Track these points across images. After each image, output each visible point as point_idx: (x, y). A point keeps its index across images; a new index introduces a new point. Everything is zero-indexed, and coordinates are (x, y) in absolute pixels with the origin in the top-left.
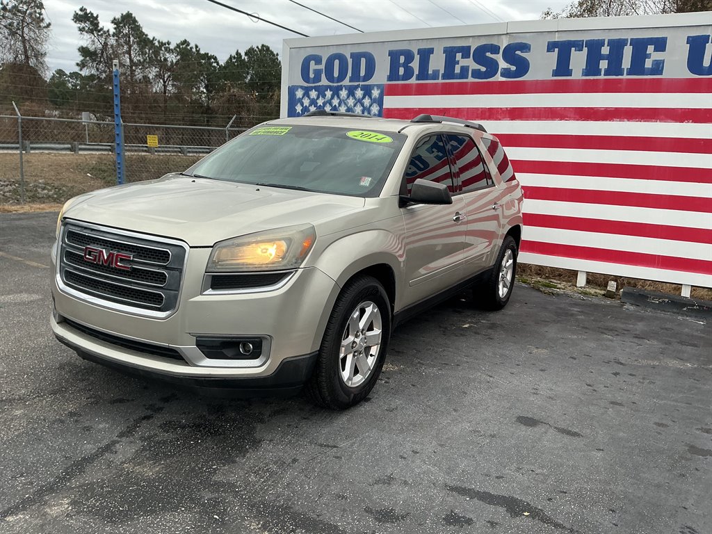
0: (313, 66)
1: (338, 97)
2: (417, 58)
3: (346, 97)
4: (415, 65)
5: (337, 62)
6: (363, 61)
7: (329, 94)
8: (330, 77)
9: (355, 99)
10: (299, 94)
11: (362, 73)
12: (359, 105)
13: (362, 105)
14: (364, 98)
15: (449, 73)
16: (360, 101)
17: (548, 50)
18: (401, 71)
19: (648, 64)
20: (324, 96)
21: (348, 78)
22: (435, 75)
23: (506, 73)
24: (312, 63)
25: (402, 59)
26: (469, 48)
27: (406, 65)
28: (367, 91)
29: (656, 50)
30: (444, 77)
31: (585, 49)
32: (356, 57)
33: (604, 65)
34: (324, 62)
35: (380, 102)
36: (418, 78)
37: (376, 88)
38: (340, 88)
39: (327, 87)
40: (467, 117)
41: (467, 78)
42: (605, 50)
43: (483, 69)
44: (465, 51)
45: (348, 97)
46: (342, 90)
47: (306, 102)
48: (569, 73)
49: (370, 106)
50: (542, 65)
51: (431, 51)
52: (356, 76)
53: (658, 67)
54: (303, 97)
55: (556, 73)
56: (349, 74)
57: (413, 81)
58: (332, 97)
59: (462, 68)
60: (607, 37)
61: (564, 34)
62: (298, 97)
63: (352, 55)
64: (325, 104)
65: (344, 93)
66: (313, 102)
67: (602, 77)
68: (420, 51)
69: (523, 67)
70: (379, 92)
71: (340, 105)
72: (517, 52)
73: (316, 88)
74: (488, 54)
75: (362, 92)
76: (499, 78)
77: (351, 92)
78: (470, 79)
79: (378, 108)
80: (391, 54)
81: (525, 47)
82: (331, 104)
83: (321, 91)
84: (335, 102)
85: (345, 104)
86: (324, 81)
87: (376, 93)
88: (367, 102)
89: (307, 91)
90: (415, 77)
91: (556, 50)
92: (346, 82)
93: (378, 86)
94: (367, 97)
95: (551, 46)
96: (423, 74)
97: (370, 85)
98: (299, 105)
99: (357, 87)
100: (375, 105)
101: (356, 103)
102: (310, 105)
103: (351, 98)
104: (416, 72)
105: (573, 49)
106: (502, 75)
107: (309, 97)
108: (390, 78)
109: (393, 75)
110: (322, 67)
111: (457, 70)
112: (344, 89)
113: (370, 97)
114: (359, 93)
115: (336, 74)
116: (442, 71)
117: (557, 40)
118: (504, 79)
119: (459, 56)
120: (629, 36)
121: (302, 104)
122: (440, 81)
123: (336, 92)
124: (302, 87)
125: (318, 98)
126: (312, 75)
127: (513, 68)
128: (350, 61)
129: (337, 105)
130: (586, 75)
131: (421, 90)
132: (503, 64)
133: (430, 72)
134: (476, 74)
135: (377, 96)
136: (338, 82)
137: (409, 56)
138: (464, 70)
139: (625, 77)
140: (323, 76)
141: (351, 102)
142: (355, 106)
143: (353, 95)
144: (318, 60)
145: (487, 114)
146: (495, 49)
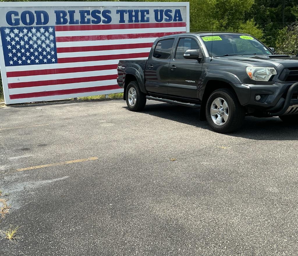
0: (13, 16)
1: (31, 32)
2: (68, 14)
3: (35, 32)
4: (68, 17)
5: (27, 15)
6: (42, 15)
7: (25, 31)
8: (24, 22)
9: (41, 33)
10: (7, 31)
11: (43, 21)
12: (43, 36)
13: (45, 36)
14: (45, 32)
15: (83, 21)
16: (43, 34)
17: (117, 13)
18: (62, 20)
19: (145, 19)
20: (23, 32)
21: (35, 23)
22: (77, 22)
23: (104, 21)
24: (13, 15)
25: (61, 15)
26: (89, 11)
27: (64, 17)
28: (46, 29)
29: (147, 14)
30: (81, 23)
31: (128, 13)
32: (38, 13)
33: (134, 18)
34: (20, 15)
35: (54, 34)
36: (70, 23)
37: (50, 28)
38: (32, 28)
39: (24, 28)
40: (92, 39)
41: (90, 23)
42: (134, 14)
43: (96, 20)
44: (88, 12)
45: (37, 32)
46: (33, 29)
47: (12, 35)
48: (124, 22)
49: (49, 36)
50: (115, 19)
51: (74, 12)
52: (39, 22)
53: (148, 20)
54: (10, 33)
55: (120, 22)
56: (36, 21)
57: (68, 24)
58: (28, 32)
59: (88, 19)
60: (134, 9)
61: (121, 7)
62: (6, 33)
63: (36, 12)
64: (24, 36)
65: (34, 30)
66: (17, 35)
67: (134, 23)
68: (69, 12)
69: (109, 19)
70: (52, 29)
71: (32, 36)
72: (107, 14)
73: (17, 28)
74: (97, 14)
75: (44, 30)
76: (101, 23)
77: (38, 30)
78: (91, 24)
79: (53, 37)
80: (56, 12)
81: (109, 12)
82: (27, 36)
83: (21, 30)
84: (30, 35)
85: (36, 36)
86: (21, 25)
87: (51, 30)
88: (47, 34)
89: (12, 30)
90: (68, 22)
91: (119, 13)
92: (34, 25)
93: (52, 27)
94: (47, 32)
95: (118, 12)
96: (72, 21)
97: (48, 26)
98: (8, 37)
99: (41, 27)
100: (51, 36)
101: (42, 35)
102: (15, 36)
103: (38, 32)
104: (69, 20)
105: (124, 13)
106: (103, 22)
107: (13, 32)
108: (57, 23)
109: (58, 22)
110: (19, 17)
111: (86, 20)
112: (34, 28)
113: (48, 32)
114: (42, 30)
115: (28, 21)
116: (80, 21)
117: (119, 9)
118: (104, 24)
119: (86, 14)
120: (140, 9)
121: (10, 36)
122: (80, 24)
123: (30, 29)
124: (8, 28)
125: (19, 33)
126: (13, 22)
127: (106, 20)
128: (35, 15)
129: (31, 36)
130: (130, 22)
131: (72, 29)
132: (103, 18)
133: (75, 21)
134: (93, 22)
135: (52, 31)
136: (30, 25)
137: (65, 14)
138: (89, 20)
139: (140, 23)
140: (21, 22)
141: (38, 34)
142: (41, 36)
143: (39, 31)
144: (16, 14)
145: (100, 38)
146: (99, 12)
